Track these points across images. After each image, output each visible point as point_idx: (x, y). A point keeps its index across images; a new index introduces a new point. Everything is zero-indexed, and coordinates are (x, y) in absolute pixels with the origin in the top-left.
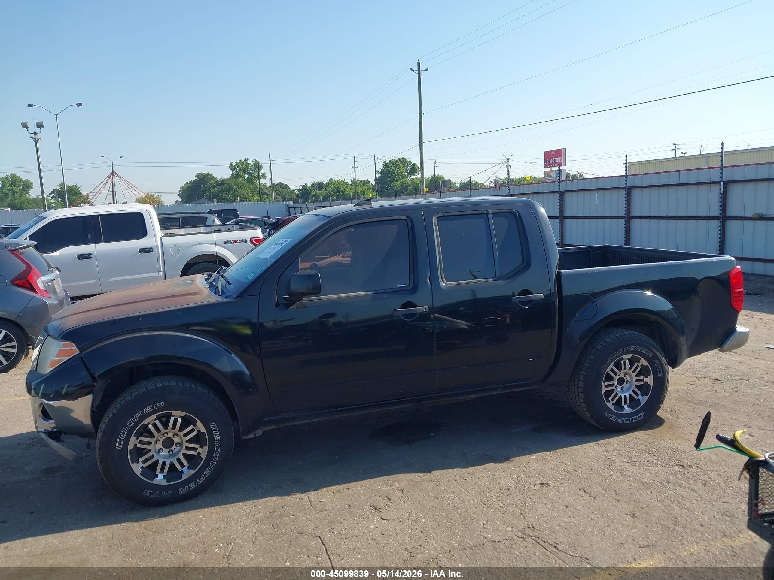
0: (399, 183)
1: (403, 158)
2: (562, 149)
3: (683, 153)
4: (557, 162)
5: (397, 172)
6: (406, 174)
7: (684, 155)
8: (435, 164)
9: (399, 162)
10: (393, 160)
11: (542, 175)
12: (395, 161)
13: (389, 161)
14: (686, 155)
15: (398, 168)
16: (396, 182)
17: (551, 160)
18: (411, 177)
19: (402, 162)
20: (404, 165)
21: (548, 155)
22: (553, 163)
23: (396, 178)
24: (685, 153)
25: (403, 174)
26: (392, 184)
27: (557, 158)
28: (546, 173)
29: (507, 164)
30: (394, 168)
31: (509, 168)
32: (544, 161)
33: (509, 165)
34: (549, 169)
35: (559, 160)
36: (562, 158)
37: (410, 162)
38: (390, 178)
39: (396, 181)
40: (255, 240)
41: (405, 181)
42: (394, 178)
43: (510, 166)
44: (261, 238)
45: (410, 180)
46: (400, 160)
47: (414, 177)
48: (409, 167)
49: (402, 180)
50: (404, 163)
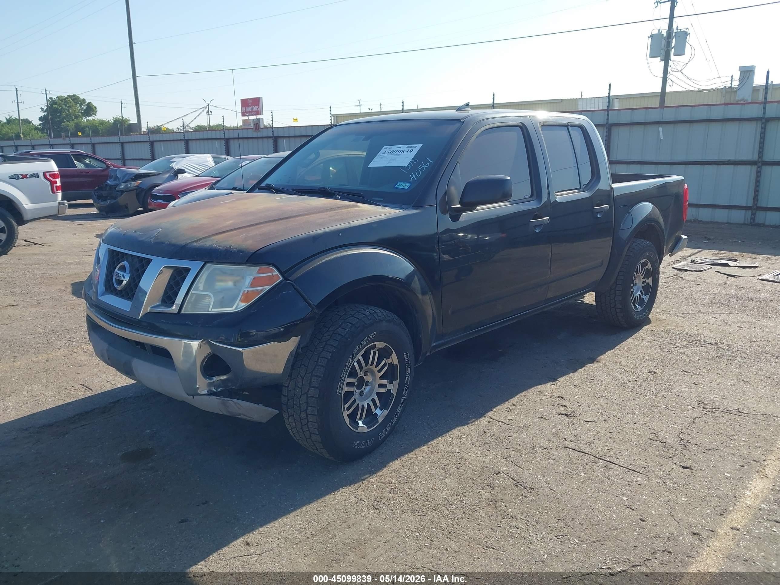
0: (72, 124)
1: (74, 95)
2: (258, 98)
3: (370, 109)
4: (254, 110)
5: (68, 111)
6: (80, 114)
7: (371, 111)
8: (121, 104)
9: (70, 100)
10: (61, 96)
11: (240, 124)
12: (64, 98)
13: (57, 98)
14: (372, 111)
15: (70, 107)
16: (68, 123)
17: (247, 108)
18: (86, 118)
19: (73, 100)
20: (76, 103)
21: (245, 103)
22: (250, 112)
23: (69, 118)
24: (372, 109)
25: (77, 113)
26: (63, 125)
27: (254, 107)
28: (244, 121)
29: (208, 110)
30: (64, 107)
31: (210, 113)
32: (241, 109)
33: (210, 110)
34: (246, 118)
35: (256, 109)
36: (259, 107)
37: (84, 100)
38: (59, 117)
39: (67, 121)
40: (50, 175)
41: (80, 122)
42: (64, 118)
43: (211, 112)
44: (56, 173)
45: (85, 120)
46: (70, 98)
47: (90, 118)
48: (83, 107)
49: (76, 121)
50: (76, 101)
